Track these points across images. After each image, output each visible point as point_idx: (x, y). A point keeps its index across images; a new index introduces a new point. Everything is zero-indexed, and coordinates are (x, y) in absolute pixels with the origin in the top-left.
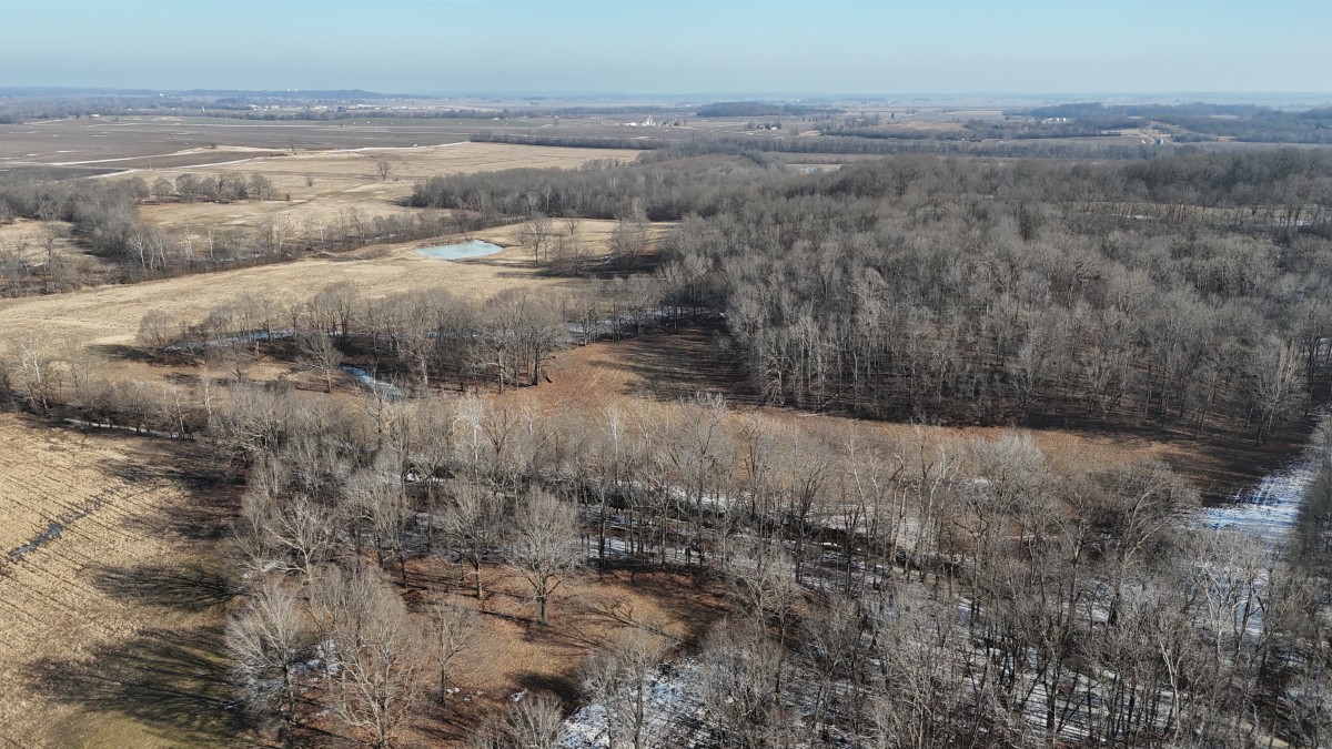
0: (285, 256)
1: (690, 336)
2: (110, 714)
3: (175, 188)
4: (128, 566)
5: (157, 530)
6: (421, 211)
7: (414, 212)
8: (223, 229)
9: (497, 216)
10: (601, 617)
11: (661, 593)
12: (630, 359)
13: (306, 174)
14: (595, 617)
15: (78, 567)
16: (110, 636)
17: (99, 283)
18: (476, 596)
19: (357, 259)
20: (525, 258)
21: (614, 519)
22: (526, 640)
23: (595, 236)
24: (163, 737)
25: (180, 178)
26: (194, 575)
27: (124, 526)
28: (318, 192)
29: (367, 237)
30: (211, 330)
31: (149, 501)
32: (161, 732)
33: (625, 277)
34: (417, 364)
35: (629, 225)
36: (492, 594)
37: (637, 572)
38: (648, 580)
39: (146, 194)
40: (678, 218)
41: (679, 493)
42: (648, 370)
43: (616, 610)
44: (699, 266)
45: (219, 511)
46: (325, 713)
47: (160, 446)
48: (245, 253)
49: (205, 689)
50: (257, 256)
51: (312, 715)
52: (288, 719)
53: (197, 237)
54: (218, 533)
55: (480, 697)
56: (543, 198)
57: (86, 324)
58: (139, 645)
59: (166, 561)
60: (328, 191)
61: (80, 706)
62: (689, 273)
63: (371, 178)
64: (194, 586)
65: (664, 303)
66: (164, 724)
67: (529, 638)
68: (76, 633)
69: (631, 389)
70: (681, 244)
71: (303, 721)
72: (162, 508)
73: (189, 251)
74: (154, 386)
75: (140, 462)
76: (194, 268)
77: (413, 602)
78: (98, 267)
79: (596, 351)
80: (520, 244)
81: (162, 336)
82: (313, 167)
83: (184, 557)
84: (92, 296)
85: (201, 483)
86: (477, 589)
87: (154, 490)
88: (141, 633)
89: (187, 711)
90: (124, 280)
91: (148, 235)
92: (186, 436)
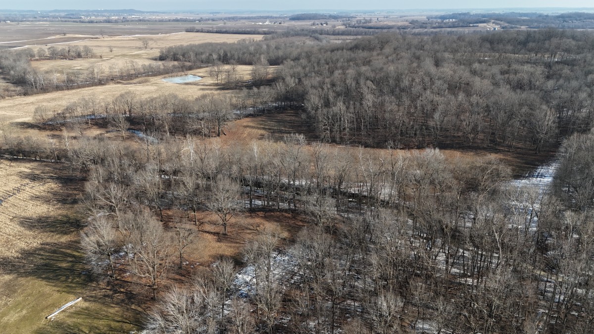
0: (101, 83)
1: (289, 114)
2: (29, 278)
3: (47, 53)
4: (34, 216)
5: (47, 201)
6: (163, 62)
7: (160, 63)
8: (71, 71)
9: (198, 64)
10: (251, 231)
11: (278, 220)
12: (261, 124)
13: (109, 47)
14: (248, 231)
15: (11, 217)
16: (27, 246)
17: (14, 96)
18: (195, 224)
19: (135, 83)
20: (212, 82)
21: (256, 192)
22: (218, 241)
23: (244, 72)
24: (55, 286)
25: (49, 48)
26: (65, 219)
27: (31, 199)
28: (115, 54)
29: (139, 74)
30: (67, 115)
31: (42, 188)
32: (53, 284)
33: (259, 89)
34: (164, 127)
35: (259, 67)
36: (202, 223)
37: (268, 213)
38: (272, 215)
39: (34, 56)
40: (282, 63)
41: (285, 180)
42: (270, 129)
43: (258, 228)
44: (292, 82)
45: (75, 192)
46: (128, 274)
47: (46, 166)
48: (82, 81)
49: (73, 266)
50: (87, 83)
51: (123, 275)
52: (111, 277)
53: (59, 75)
54: (75, 202)
55: (198, 265)
56: (219, 55)
57: (9, 113)
58: (41, 249)
59: (52, 214)
60: (120, 54)
61: (15, 276)
62: (288, 86)
63: (140, 48)
64: (65, 224)
65: (277, 100)
66: (55, 281)
67: (219, 240)
68: (12, 245)
69: (262, 137)
70: (283, 73)
71: (118, 278)
72: (48, 192)
73: (55, 81)
74: (43, 139)
75: (37, 172)
76: (58, 88)
77: (166, 227)
78: (13, 88)
79: (246, 121)
80: (209, 76)
81: (44, 117)
82: (112, 44)
83: (60, 212)
84: (11, 101)
85: (66, 181)
86: (195, 221)
87: (44, 184)
88: (42, 244)
89: (65, 275)
90: (26, 94)
91: (35, 73)
92: (58, 161)
